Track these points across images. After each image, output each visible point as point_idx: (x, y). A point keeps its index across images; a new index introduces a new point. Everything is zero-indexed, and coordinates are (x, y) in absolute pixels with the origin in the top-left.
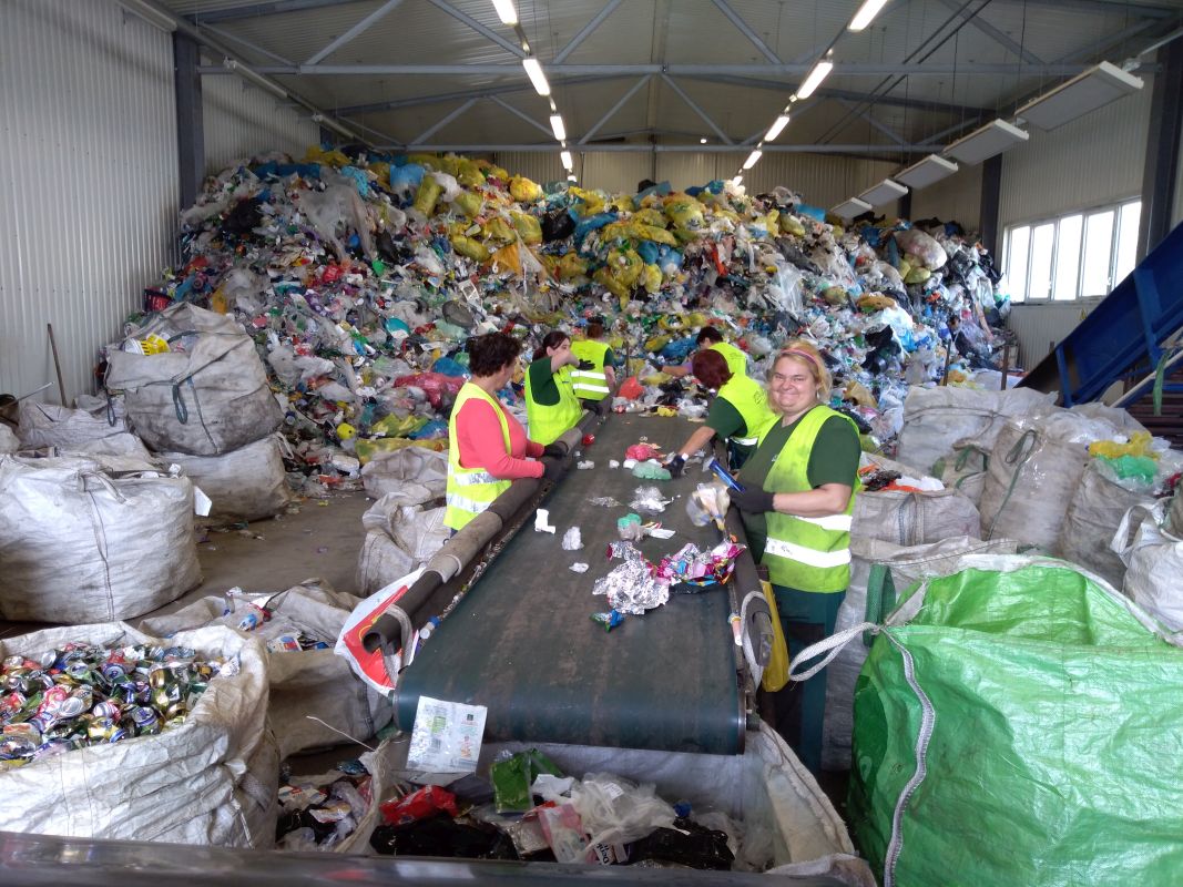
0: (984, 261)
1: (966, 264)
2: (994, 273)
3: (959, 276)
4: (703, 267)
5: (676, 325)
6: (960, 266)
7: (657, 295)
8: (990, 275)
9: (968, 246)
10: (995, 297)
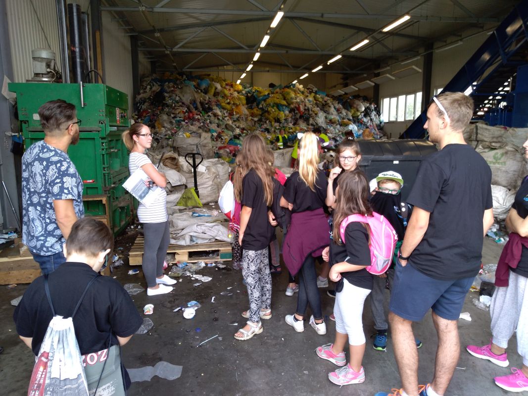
0: (375, 109)
1: (370, 110)
2: (379, 113)
3: (369, 114)
4: (296, 112)
5: (291, 130)
6: (369, 111)
7: (283, 121)
8: (377, 114)
9: (370, 104)
10: (379, 121)
